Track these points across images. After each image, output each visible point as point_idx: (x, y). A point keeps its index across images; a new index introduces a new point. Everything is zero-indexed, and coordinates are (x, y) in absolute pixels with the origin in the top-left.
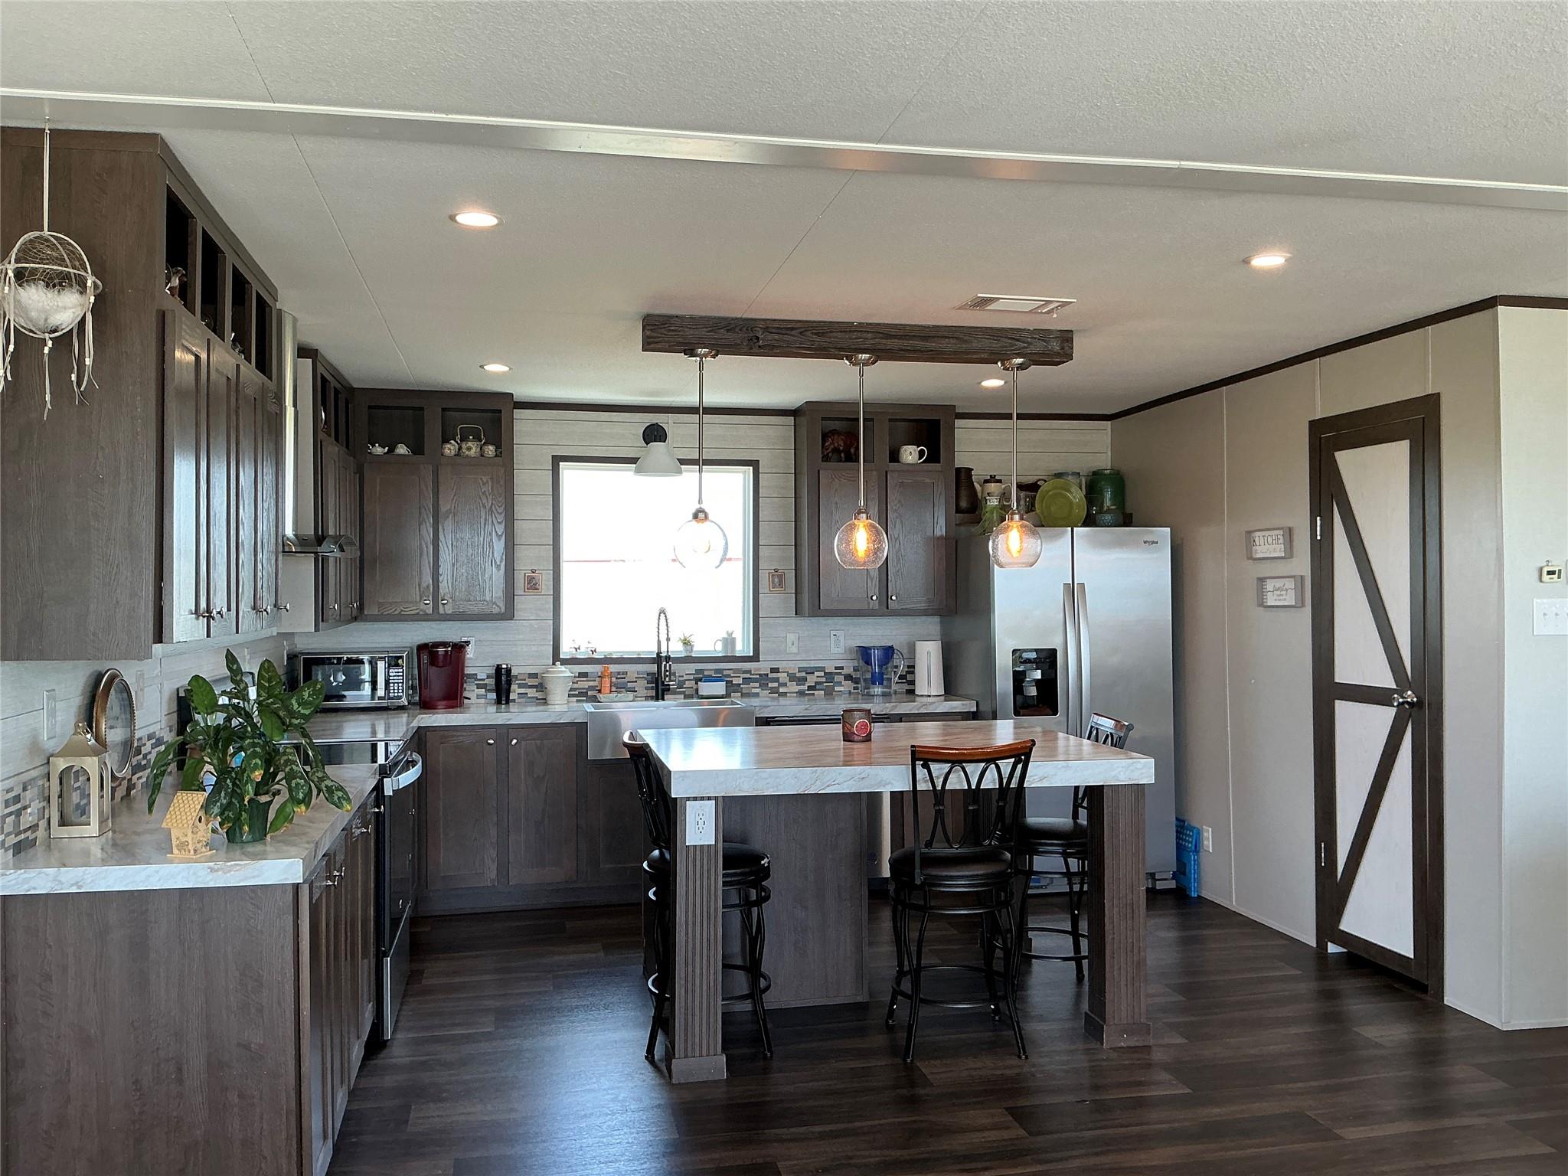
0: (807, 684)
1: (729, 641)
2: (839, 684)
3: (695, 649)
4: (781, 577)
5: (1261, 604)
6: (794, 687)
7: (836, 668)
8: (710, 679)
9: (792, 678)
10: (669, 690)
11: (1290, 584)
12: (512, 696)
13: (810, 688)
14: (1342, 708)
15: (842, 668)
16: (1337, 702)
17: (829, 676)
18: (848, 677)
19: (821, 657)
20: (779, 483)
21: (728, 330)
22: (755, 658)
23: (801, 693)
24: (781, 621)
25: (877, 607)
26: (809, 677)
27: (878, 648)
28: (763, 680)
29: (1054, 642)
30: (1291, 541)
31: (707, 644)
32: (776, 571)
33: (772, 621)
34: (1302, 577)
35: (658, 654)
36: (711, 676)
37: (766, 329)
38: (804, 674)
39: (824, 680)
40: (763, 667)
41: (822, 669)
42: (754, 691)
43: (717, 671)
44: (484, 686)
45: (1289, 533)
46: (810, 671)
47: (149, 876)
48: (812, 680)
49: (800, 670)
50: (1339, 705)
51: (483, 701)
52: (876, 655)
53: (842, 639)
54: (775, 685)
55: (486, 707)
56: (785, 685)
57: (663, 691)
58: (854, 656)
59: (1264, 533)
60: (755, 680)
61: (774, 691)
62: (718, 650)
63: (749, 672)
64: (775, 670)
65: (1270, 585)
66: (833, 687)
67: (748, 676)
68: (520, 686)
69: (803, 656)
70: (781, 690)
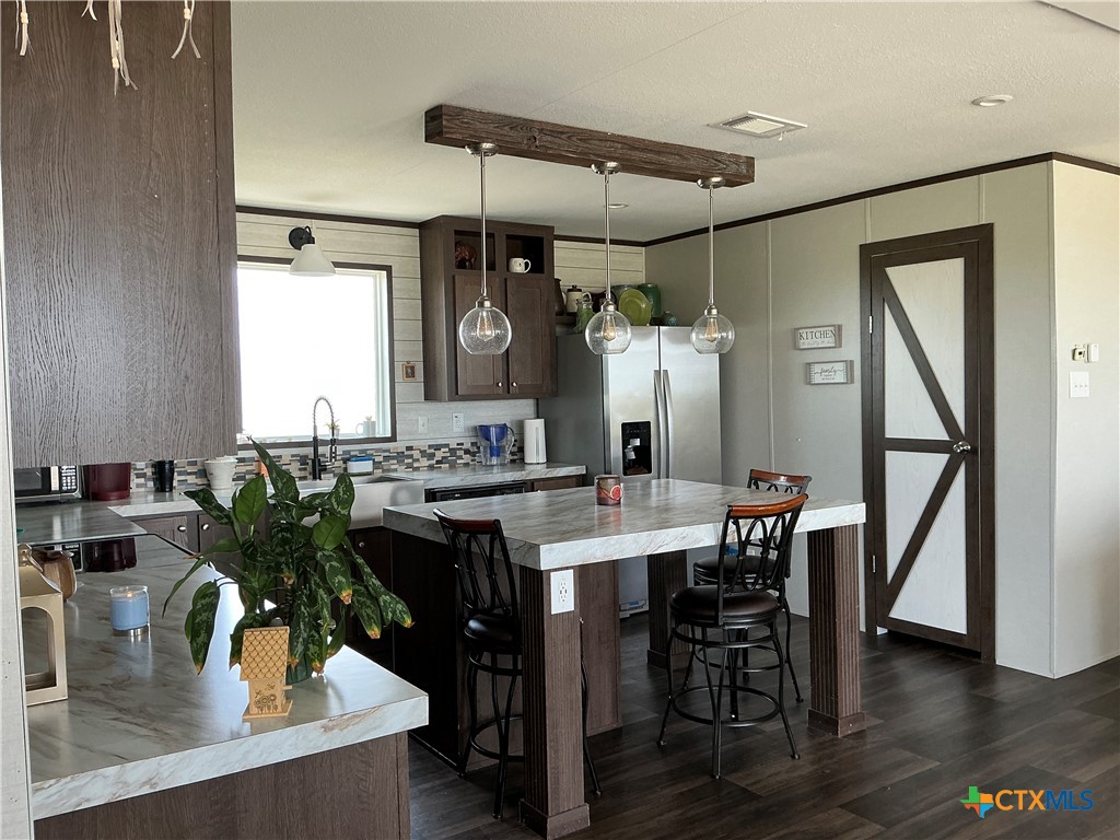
0: (436, 459)
1: (370, 425)
2: (461, 458)
3: (341, 432)
4: (413, 368)
5: (809, 382)
6: (425, 462)
7: (458, 444)
8: (358, 459)
9: (423, 453)
10: (325, 469)
11: (841, 366)
12: (175, 484)
13: (438, 462)
14: (893, 459)
15: (462, 444)
16: (887, 452)
17: (453, 451)
18: (467, 452)
19: (445, 436)
20: (410, 286)
21: (511, 128)
22: (393, 439)
23: (431, 467)
24: (414, 406)
25: (500, 392)
26: (437, 452)
27: (496, 426)
28: (400, 457)
29: (649, 417)
30: (840, 335)
31: (350, 428)
32: (408, 362)
33: (406, 406)
34: (852, 362)
35: (315, 438)
36: (356, 456)
37: (541, 131)
38: (432, 451)
39: (449, 454)
40: (399, 446)
41: (447, 446)
42: (393, 467)
43: (361, 451)
44: (144, 476)
45: (838, 330)
46: (438, 447)
47: (248, 752)
48: (439, 455)
49: (430, 447)
50: (890, 455)
51: (143, 489)
52: (493, 431)
53: (462, 420)
54: (410, 461)
55: (146, 497)
56: (418, 460)
57: (320, 471)
58: (471, 434)
59: (814, 330)
60: (393, 458)
61: (409, 466)
62: (360, 433)
63: (388, 451)
64: (409, 448)
65: (817, 368)
66: (455, 461)
67: (387, 454)
68: (180, 474)
69: (432, 435)
70: (415, 465)
